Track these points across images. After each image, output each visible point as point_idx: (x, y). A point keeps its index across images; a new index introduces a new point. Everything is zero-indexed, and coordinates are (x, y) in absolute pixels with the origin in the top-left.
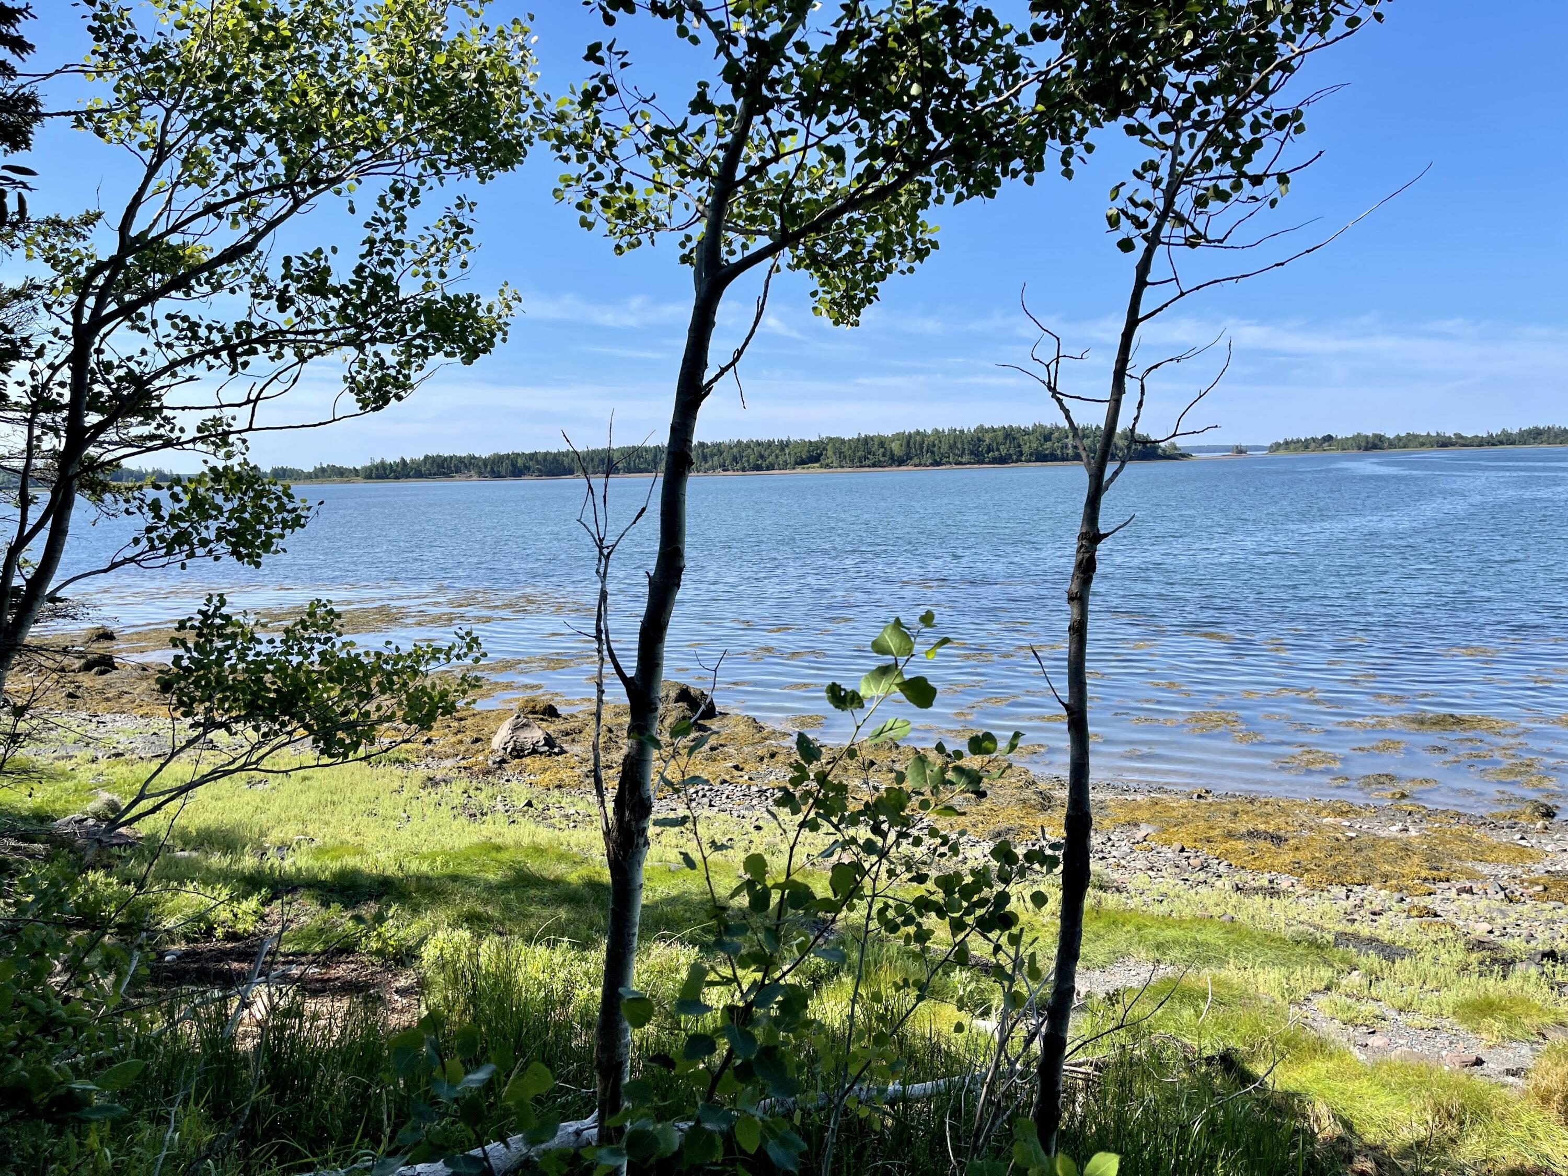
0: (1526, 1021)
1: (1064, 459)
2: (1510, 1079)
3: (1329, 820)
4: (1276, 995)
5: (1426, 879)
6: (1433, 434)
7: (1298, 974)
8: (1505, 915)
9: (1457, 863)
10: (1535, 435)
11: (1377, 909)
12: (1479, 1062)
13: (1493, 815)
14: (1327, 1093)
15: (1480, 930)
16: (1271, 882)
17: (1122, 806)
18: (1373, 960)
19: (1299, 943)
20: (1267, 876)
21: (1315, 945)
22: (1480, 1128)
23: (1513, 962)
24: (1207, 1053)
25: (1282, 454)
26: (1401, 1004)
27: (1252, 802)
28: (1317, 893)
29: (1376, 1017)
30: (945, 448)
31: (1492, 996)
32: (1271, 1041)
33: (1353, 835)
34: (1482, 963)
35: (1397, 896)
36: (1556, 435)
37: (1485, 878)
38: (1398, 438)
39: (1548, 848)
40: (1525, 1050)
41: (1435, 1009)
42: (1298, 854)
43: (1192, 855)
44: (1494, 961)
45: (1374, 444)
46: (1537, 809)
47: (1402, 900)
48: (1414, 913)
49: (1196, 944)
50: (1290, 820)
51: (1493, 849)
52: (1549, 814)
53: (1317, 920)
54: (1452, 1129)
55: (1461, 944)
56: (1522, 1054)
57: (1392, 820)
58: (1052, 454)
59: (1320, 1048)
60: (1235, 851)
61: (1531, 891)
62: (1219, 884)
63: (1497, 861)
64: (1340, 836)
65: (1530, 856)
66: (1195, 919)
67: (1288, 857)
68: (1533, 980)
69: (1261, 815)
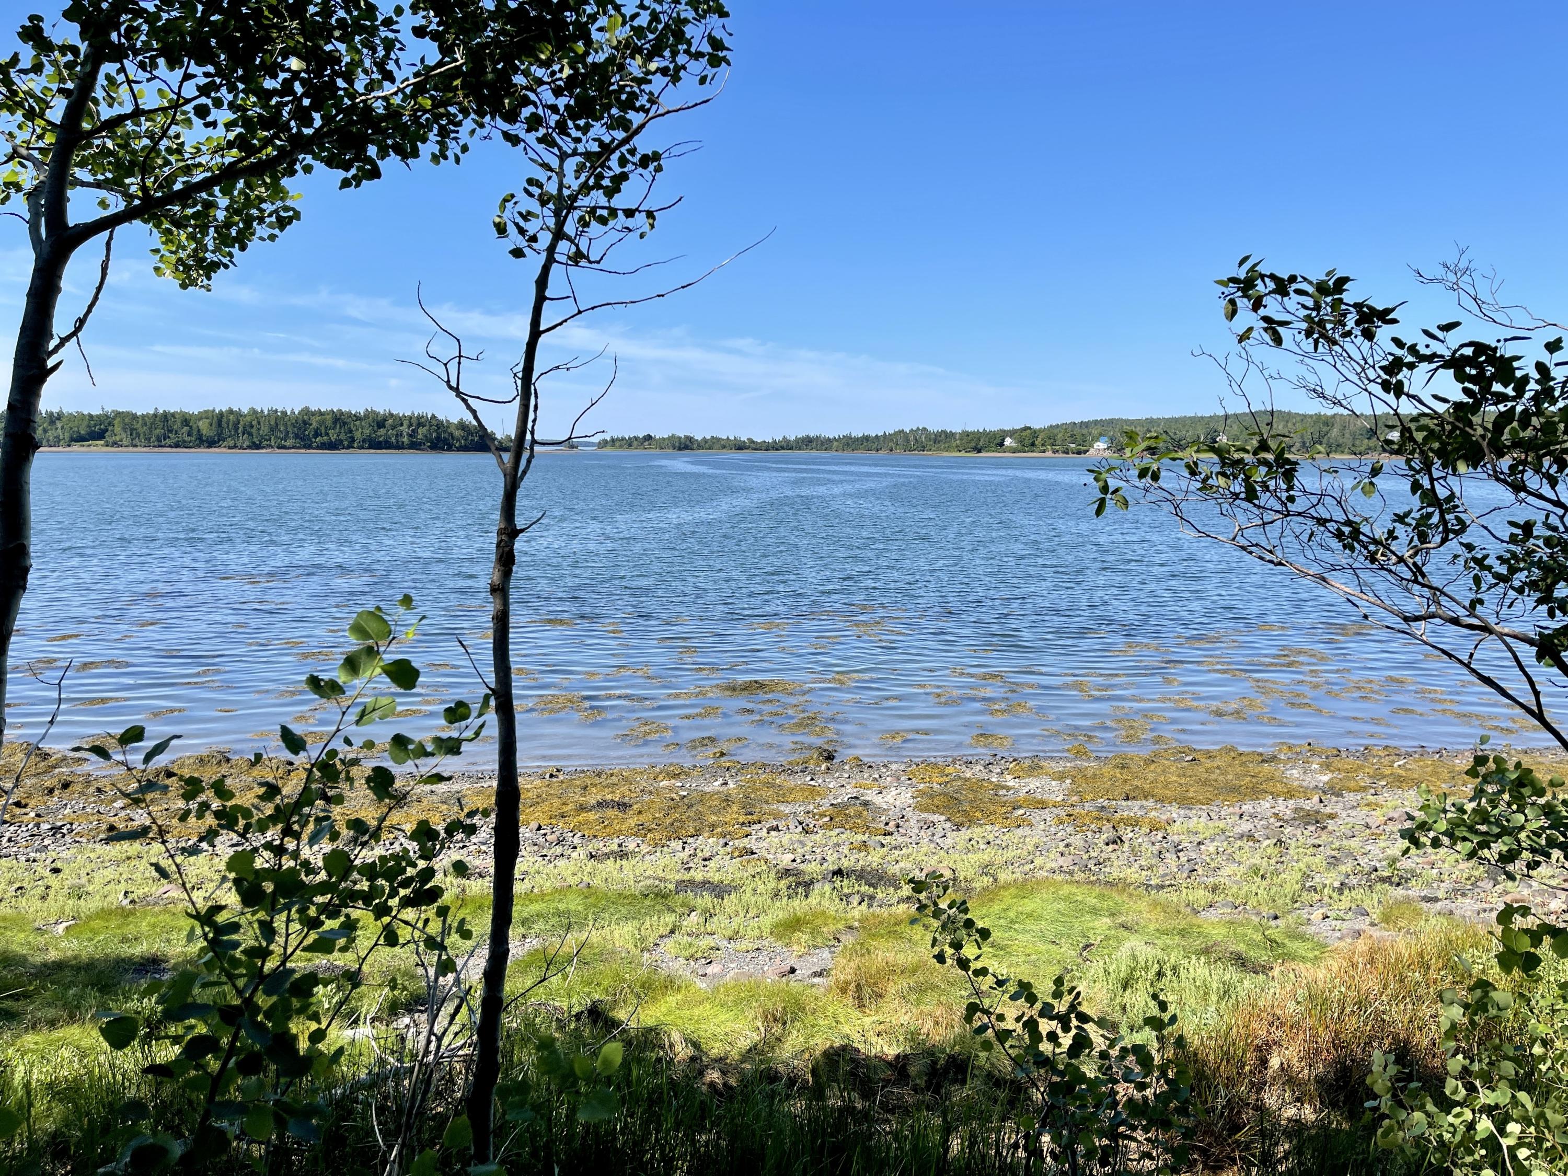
0: (825, 930)
1: (399, 447)
2: (817, 980)
3: (665, 783)
4: (630, 946)
5: (743, 824)
6: (732, 438)
7: (648, 923)
8: (803, 844)
9: (765, 806)
10: (807, 442)
11: (707, 855)
12: (793, 971)
13: (790, 763)
14: (679, 1022)
15: (786, 860)
16: (620, 845)
17: (479, 793)
18: (706, 901)
19: (646, 896)
20: (616, 841)
21: (661, 895)
22: (798, 1024)
23: (812, 882)
24: (576, 1010)
25: (608, 450)
26: (729, 933)
27: (599, 775)
28: (659, 849)
29: (712, 948)
30: (264, 430)
31: (799, 914)
32: (629, 987)
33: (685, 793)
34: (789, 887)
35: (722, 841)
36: (822, 444)
37: (787, 816)
38: (705, 440)
39: (831, 786)
40: (826, 954)
41: (757, 932)
42: (641, 817)
43: (549, 831)
44: (798, 884)
45: (685, 445)
46: (821, 754)
47: (726, 844)
48: (736, 854)
49: (559, 914)
50: (632, 787)
51: (791, 790)
52: (830, 758)
53: (661, 875)
54: (777, 1030)
55: (772, 875)
56: (823, 957)
57: (715, 777)
58: (386, 442)
59: (670, 984)
60: (587, 822)
61: (821, 822)
62: (574, 855)
63: (794, 801)
64: (674, 796)
65: (819, 794)
66: (556, 890)
67: (633, 822)
68: (827, 895)
69: (608, 786)
